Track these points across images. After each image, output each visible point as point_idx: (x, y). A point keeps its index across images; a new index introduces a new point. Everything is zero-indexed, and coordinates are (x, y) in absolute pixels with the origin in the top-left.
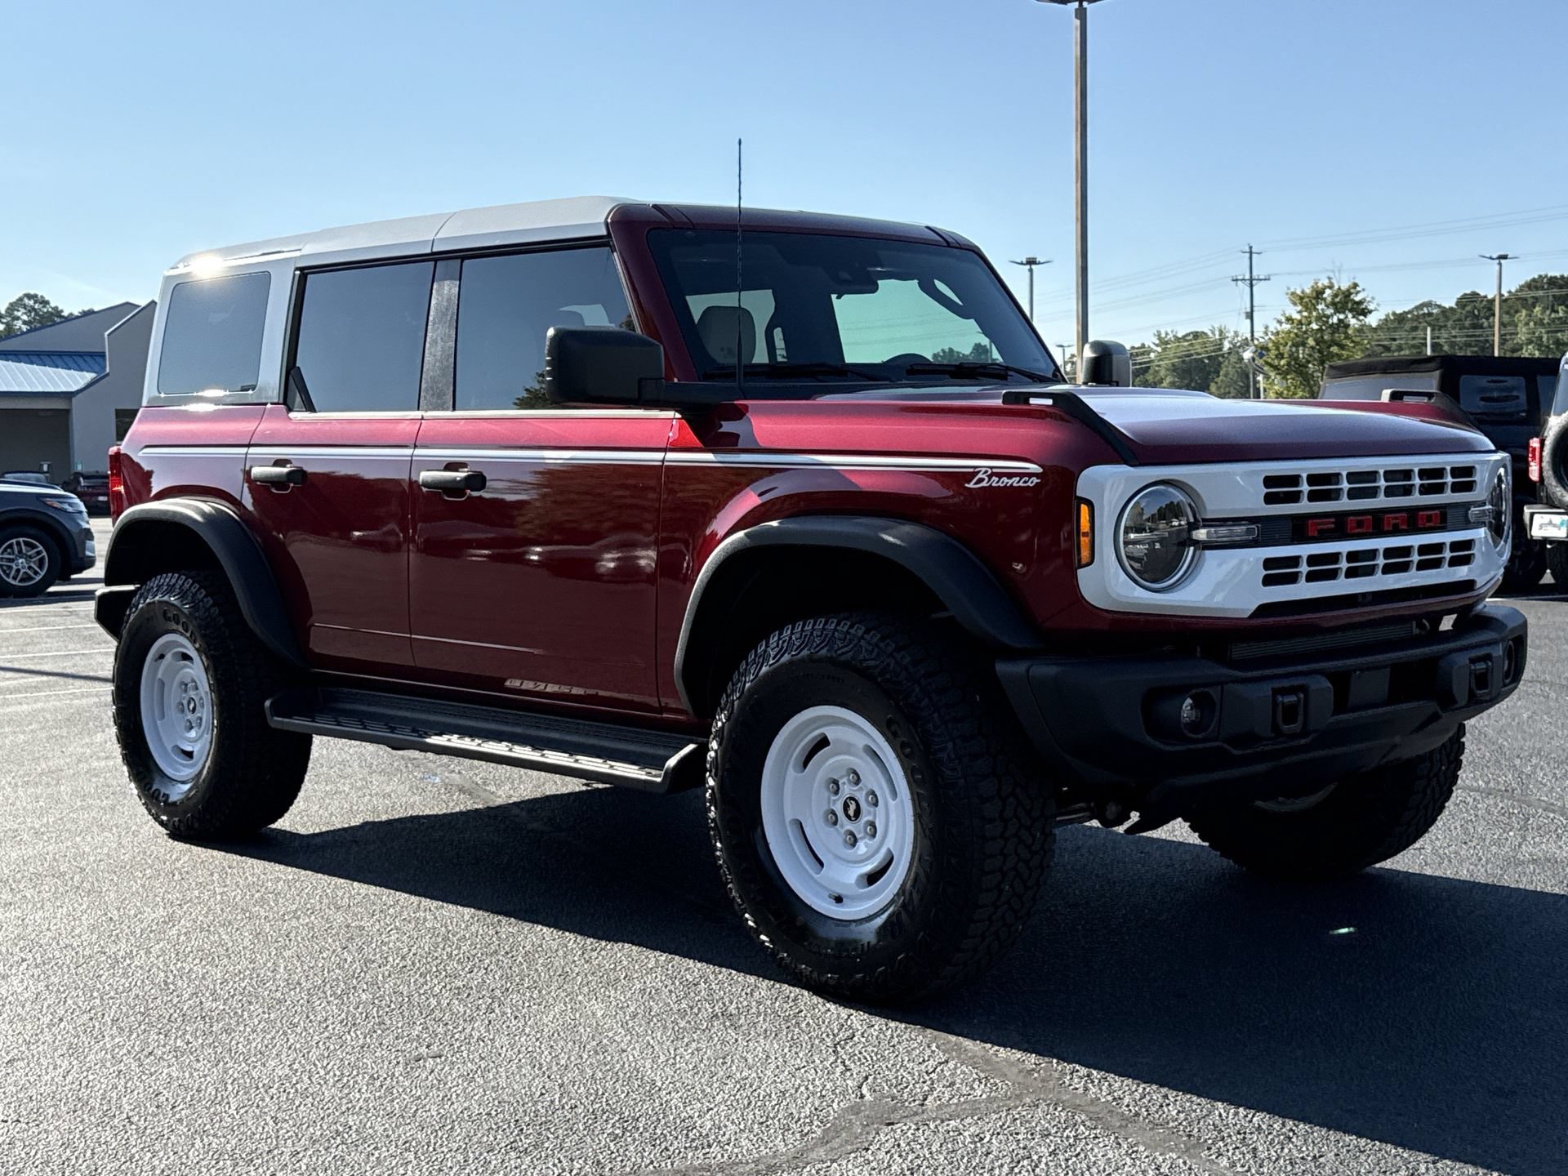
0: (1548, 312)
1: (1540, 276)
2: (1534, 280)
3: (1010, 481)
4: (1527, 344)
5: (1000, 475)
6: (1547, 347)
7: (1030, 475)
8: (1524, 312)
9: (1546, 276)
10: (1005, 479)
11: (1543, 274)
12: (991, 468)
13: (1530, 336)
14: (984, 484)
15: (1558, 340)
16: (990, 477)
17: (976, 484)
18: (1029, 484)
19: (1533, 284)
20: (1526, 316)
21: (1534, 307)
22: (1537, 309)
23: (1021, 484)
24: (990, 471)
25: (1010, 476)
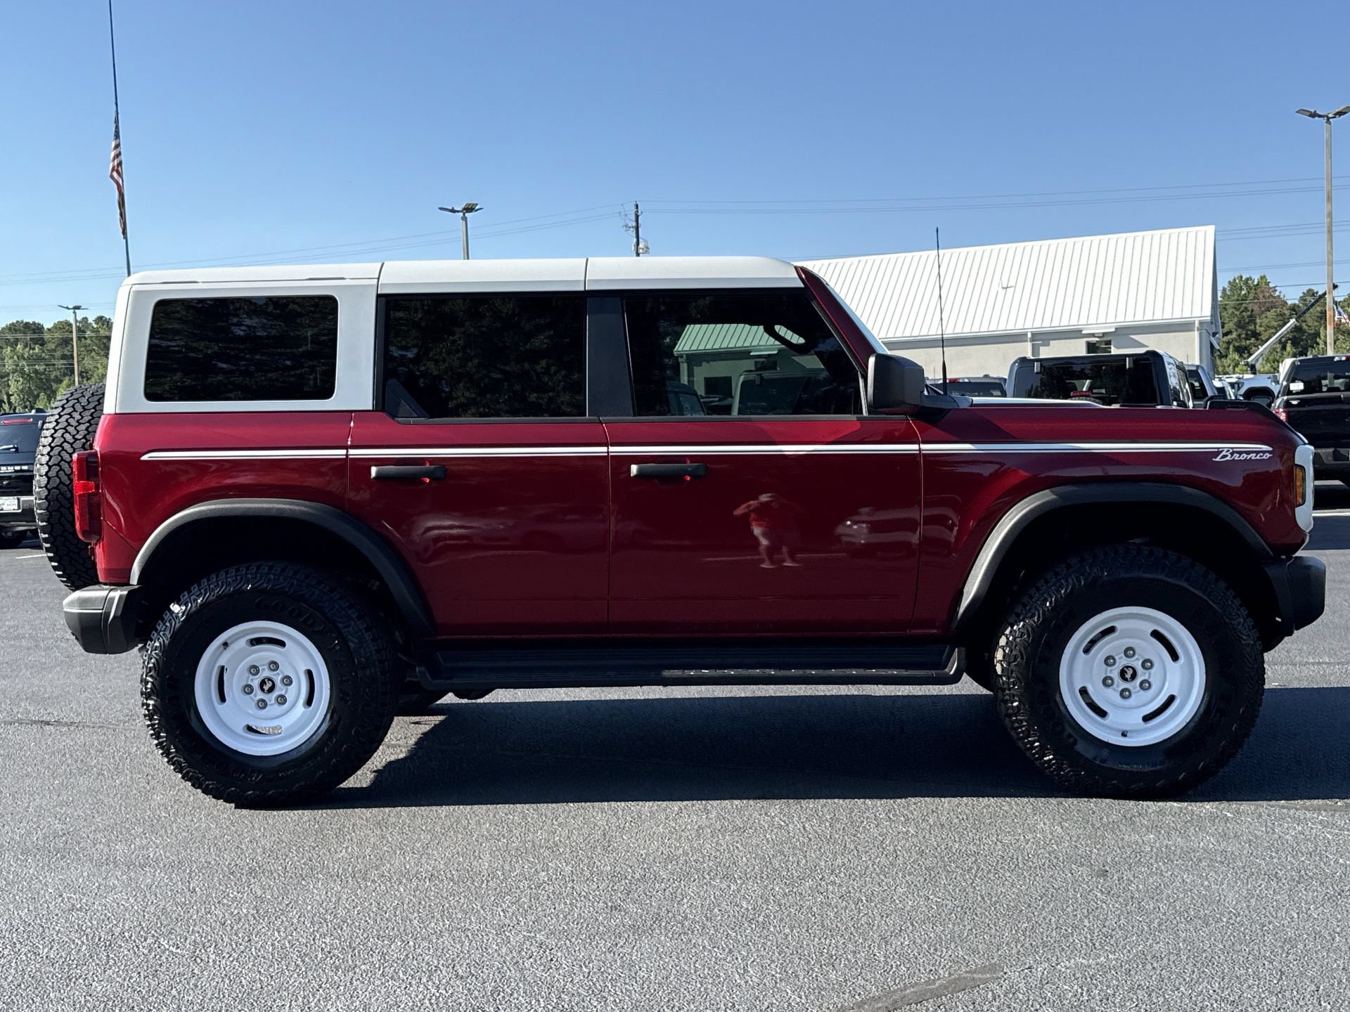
0: (27, 349)
1: (18, 322)
2: (13, 324)
3: (1249, 456)
4: (13, 373)
5: (1240, 453)
6: (28, 375)
7: (1264, 452)
8: (9, 349)
9: (22, 322)
10: (1245, 455)
11: (19, 320)
12: (1232, 448)
13: (14, 367)
14: (1228, 458)
15: (36, 370)
16: (1232, 454)
17: (1222, 458)
18: (1264, 457)
19: (13, 327)
20: (11, 351)
21: (17, 345)
22: (19, 346)
23: (1258, 457)
24: (1231, 451)
25: (1248, 453)
